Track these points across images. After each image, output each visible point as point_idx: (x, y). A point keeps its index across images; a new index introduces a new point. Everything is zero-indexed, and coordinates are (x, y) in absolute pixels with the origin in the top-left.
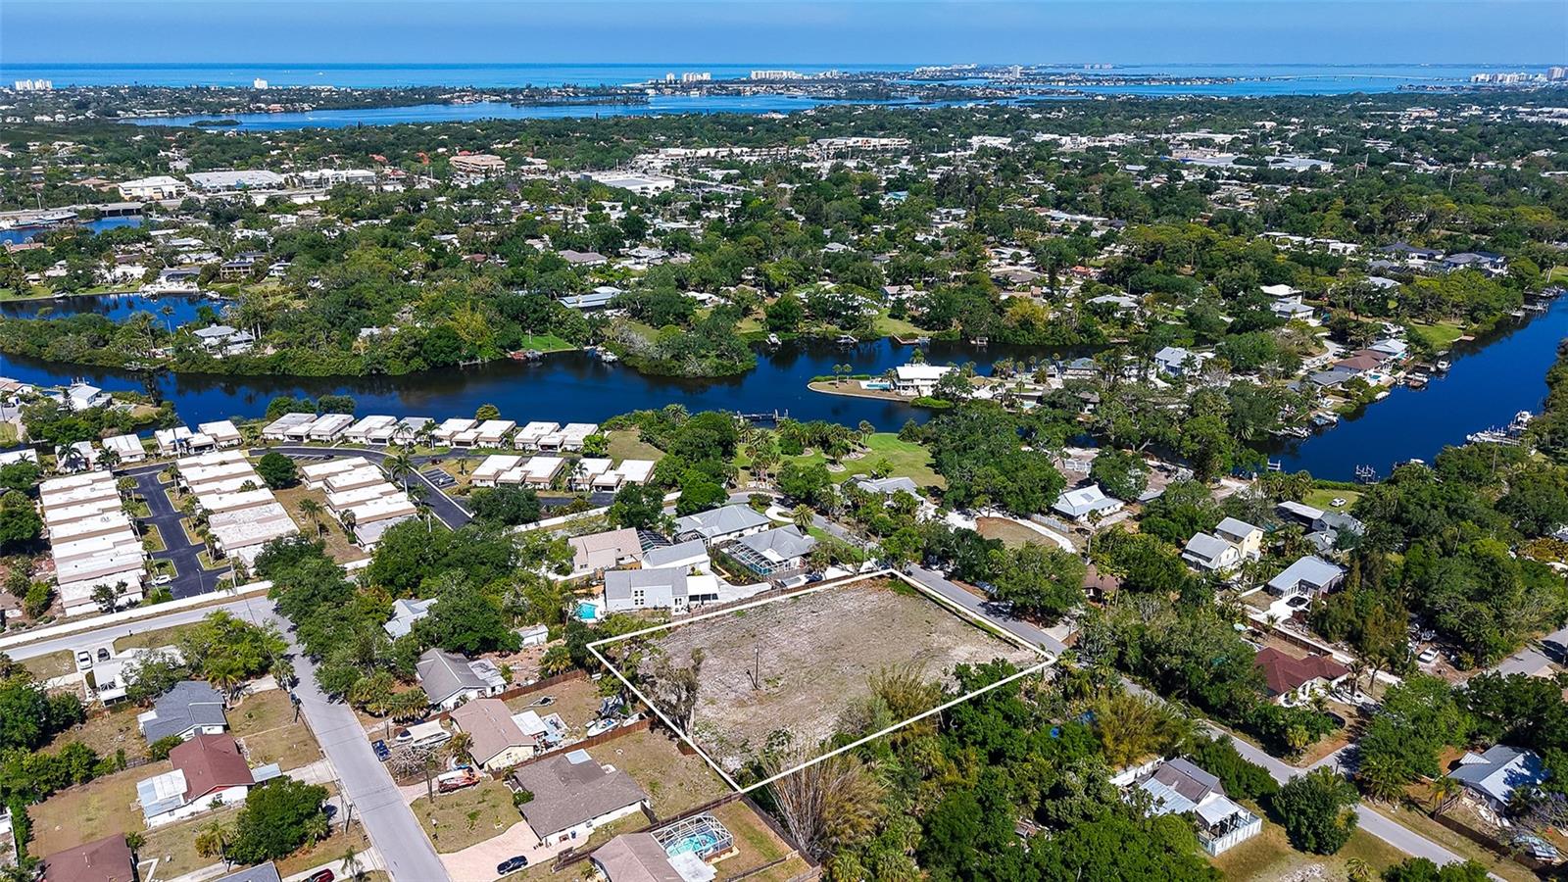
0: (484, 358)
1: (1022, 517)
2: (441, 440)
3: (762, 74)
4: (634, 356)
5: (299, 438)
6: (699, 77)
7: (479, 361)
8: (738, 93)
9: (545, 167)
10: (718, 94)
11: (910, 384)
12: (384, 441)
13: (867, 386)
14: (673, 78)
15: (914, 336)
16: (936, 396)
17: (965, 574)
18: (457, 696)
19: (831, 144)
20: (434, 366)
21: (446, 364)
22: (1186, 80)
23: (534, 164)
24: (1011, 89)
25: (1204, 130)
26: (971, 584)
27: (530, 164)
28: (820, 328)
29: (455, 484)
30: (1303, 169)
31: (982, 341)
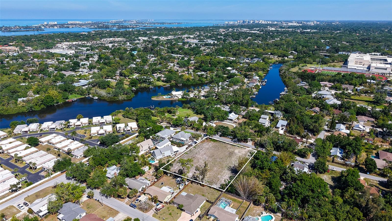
0: (61, 102)
1: (222, 121)
2: (71, 126)
3: (71, 22)
4: (103, 97)
5: (26, 132)
6: (53, 23)
7: (60, 103)
8: (68, 27)
9: (32, 49)
10: (62, 28)
11: (175, 96)
12: (54, 128)
13: (165, 97)
14: (46, 23)
15: (165, 85)
16: (183, 98)
17: (223, 135)
18: (141, 188)
19: (106, 40)
20: (48, 107)
21: (51, 105)
22: (172, 23)
23: (28, 48)
24: (137, 26)
25: (186, 35)
26: (226, 137)
27: (26, 48)
28: (143, 85)
29: (86, 136)
30: (212, 43)
31: (181, 85)
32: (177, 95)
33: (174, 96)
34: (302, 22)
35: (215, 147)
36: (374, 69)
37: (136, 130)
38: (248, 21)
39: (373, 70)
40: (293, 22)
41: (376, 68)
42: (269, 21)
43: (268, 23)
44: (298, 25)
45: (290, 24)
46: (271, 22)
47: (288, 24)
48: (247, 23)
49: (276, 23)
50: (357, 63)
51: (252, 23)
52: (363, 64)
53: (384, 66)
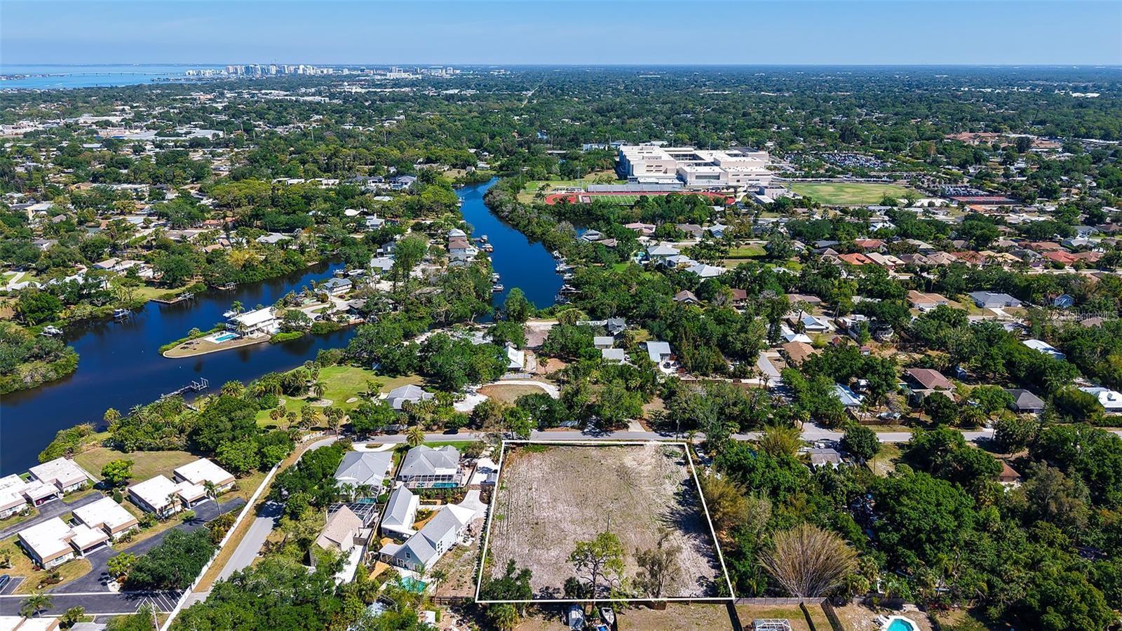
11: (255, 328)
16: (285, 329)
17: (542, 423)
25: (86, 115)
26: (557, 427)
28: (84, 310)
29: (19, 580)
30: (210, 137)
31: (231, 286)
32: (260, 325)
33: (250, 330)
34: (416, 70)
35: (560, 467)
36: (694, 179)
37: (229, 487)
38: (262, 69)
39: (693, 182)
40: (394, 68)
41: (697, 177)
42: (326, 67)
43: (325, 72)
44: (412, 77)
45: (391, 76)
46: (331, 71)
47: (386, 75)
48: (260, 72)
49: (346, 72)
50: (652, 168)
51: (274, 72)
52: (663, 169)
53: (711, 171)
